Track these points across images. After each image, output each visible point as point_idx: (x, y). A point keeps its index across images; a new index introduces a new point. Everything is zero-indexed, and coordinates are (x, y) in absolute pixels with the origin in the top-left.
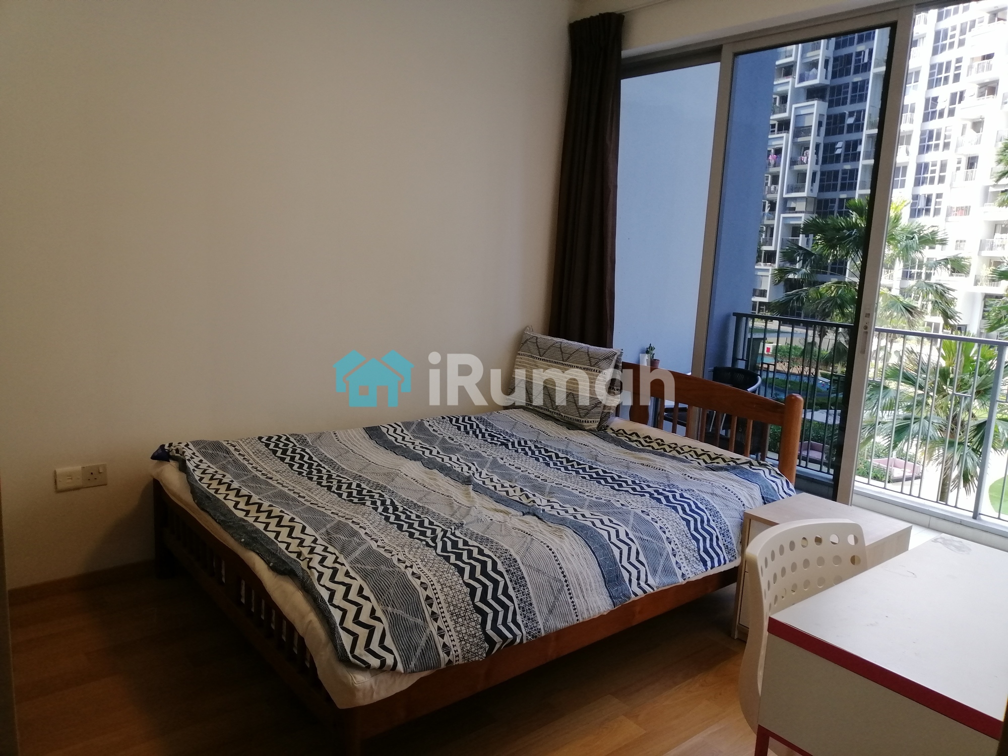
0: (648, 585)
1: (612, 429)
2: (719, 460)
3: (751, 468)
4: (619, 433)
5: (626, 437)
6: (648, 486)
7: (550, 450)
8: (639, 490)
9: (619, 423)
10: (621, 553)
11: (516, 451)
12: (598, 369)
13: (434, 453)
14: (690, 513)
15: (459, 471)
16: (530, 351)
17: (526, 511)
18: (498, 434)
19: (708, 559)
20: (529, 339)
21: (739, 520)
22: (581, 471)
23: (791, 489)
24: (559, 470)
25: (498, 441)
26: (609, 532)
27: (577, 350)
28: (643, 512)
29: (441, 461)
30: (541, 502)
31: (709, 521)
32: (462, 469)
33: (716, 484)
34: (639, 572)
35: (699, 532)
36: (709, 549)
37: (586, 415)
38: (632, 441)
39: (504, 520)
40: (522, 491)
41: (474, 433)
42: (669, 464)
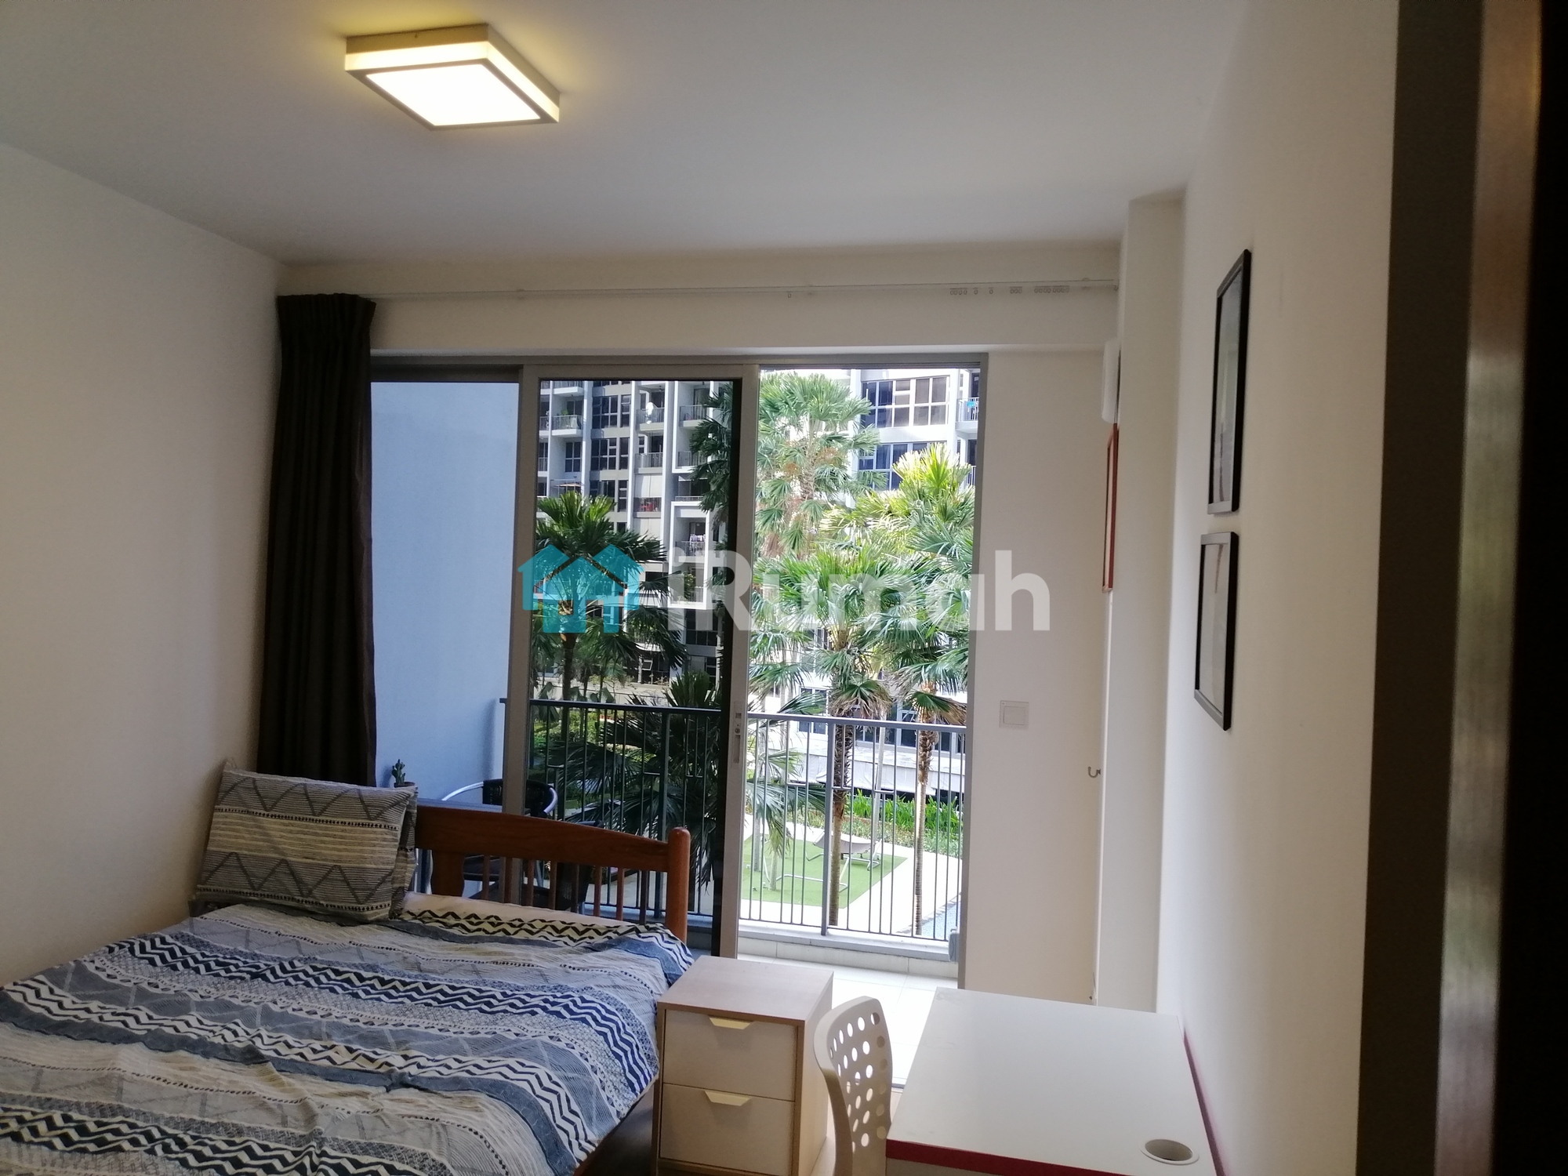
1: (409, 912)
2: (591, 933)
3: (640, 936)
4: (425, 918)
5: (438, 921)
6: (528, 995)
7: (341, 969)
8: (521, 1005)
9: (418, 901)
10: (552, 1109)
11: (287, 983)
12: (383, 824)
13: (144, 1019)
14: (603, 1022)
15: (222, 1042)
16: (244, 804)
17: (388, 1083)
18: (231, 959)
19: (634, 1080)
20: (239, 783)
21: (652, 1015)
22: (414, 994)
23: (689, 955)
24: (379, 1000)
25: (240, 971)
26: (529, 1082)
27: (339, 796)
28: (551, 1037)
29: (174, 1032)
30: (397, 1061)
31: (624, 1027)
32: (223, 1037)
33: (611, 971)
34: (576, 1128)
35: (619, 1046)
36: (634, 1066)
37: (368, 898)
38: (451, 927)
39: (371, 1107)
40: (351, 1050)
41: (186, 964)
42: (533, 954)
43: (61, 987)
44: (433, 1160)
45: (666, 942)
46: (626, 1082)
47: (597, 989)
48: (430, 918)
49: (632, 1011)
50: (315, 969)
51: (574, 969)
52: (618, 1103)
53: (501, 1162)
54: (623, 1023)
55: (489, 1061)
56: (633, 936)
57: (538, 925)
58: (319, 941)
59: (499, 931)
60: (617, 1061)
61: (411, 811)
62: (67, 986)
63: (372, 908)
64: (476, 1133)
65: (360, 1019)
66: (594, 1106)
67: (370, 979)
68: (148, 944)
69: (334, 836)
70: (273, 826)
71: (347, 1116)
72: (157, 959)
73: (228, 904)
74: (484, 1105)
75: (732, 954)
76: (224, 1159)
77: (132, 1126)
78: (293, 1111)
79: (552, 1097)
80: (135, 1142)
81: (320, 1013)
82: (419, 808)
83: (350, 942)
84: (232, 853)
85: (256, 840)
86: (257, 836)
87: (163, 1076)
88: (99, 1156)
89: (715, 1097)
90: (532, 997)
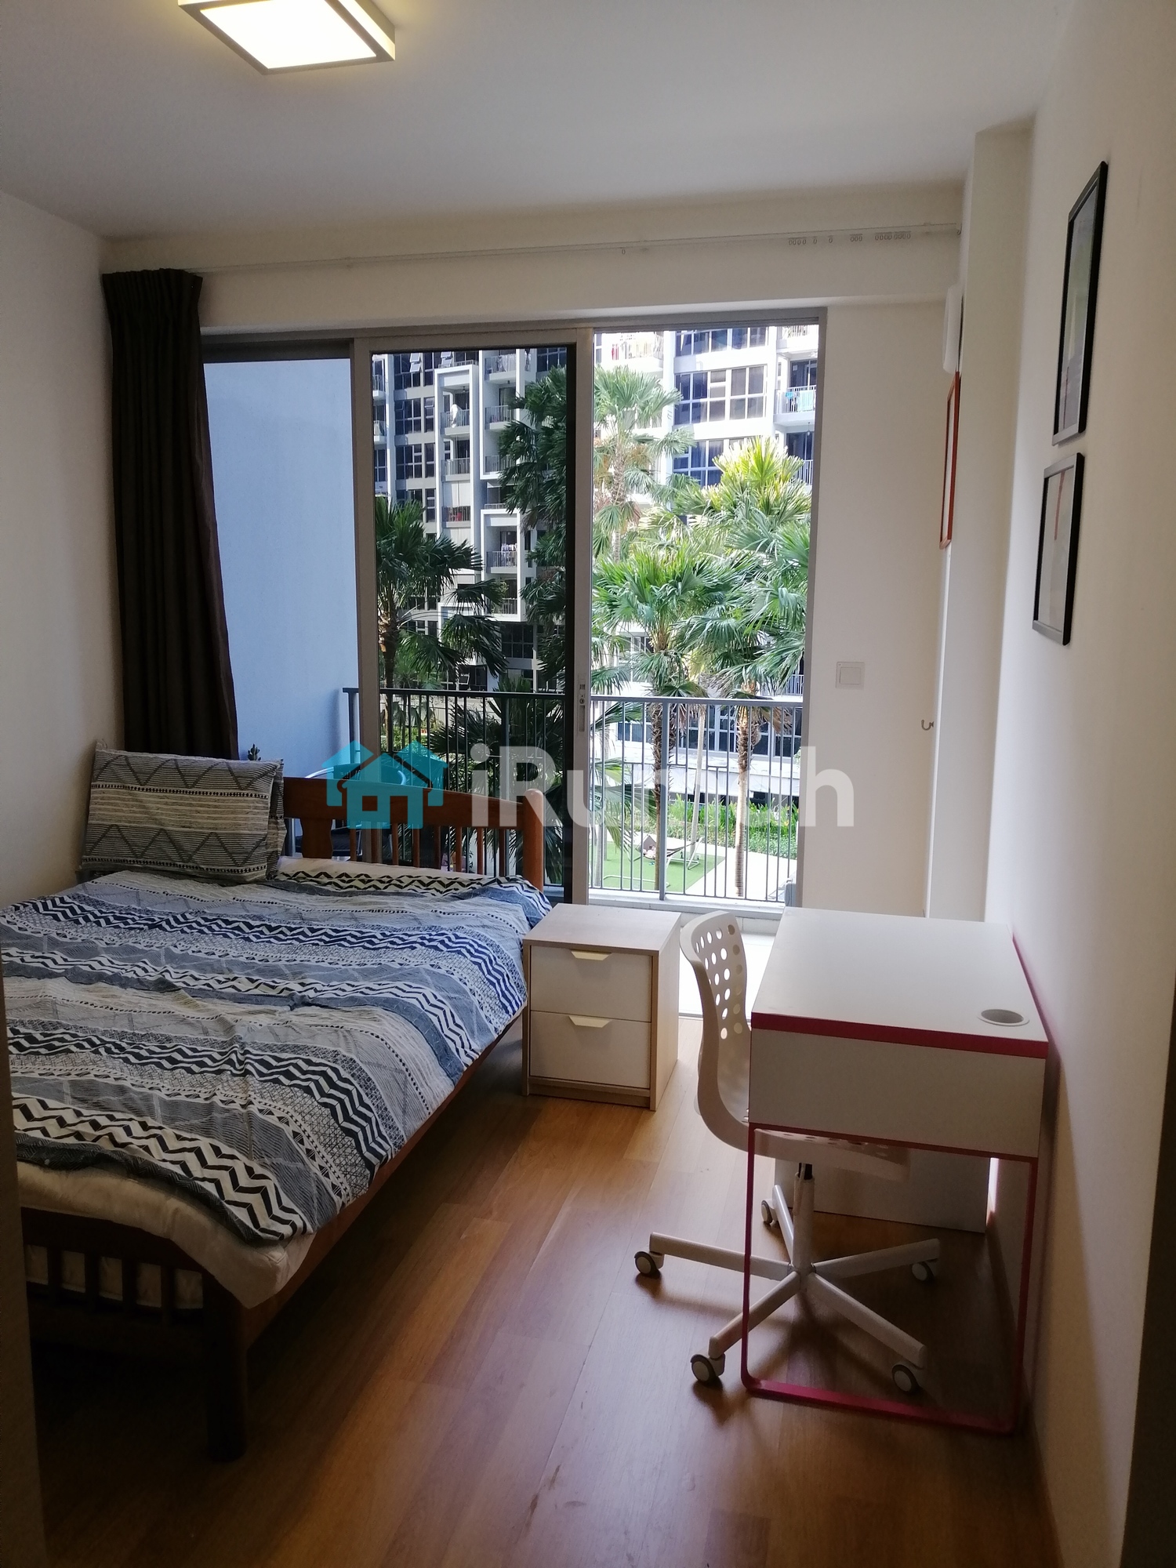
0: (473, 1050)
3: (502, 886)
4: (299, 878)
5: (311, 881)
6: (406, 934)
7: (230, 920)
8: (401, 942)
9: (291, 864)
10: (439, 1021)
11: (183, 931)
12: (254, 793)
13: (60, 961)
14: (476, 954)
15: (135, 976)
16: (119, 779)
17: (291, 1003)
18: (128, 914)
19: (507, 1004)
20: (112, 761)
21: (518, 950)
22: (301, 937)
23: (546, 903)
24: (271, 942)
25: (137, 924)
26: (417, 999)
27: (210, 769)
28: (432, 966)
29: (90, 970)
30: (296, 987)
31: (495, 959)
32: (135, 972)
33: (479, 915)
34: (461, 1038)
35: (492, 975)
36: (506, 992)
37: (245, 861)
38: (325, 885)
39: (281, 1021)
40: (252, 981)
41: (87, 919)
42: (405, 902)
44: (344, 1056)
45: (525, 891)
46: (500, 1004)
47: (468, 928)
48: (304, 878)
49: (501, 946)
50: (206, 920)
51: (444, 913)
52: (495, 1021)
53: (401, 1061)
54: (494, 956)
55: (380, 985)
56: (495, 886)
57: (406, 881)
58: (204, 899)
59: (370, 887)
60: (491, 987)
61: (278, 781)
63: (250, 870)
64: (378, 1037)
65: (255, 957)
66: (475, 1022)
67: (258, 927)
68: (49, 903)
69: (209, 806)
70: (150, 799)
71: (260, 1028)
72: (60, 915)
73: (112, 872)
74: (380, 1016)
75: (584, 900)
76: (160, 1058)
77: (73, 1036)
78: (211, 1025)
79: (440, 1013)
80: (79, 1046)
81: (218, 954)
82: (286, 779)
83: (234, 899)
84: (112, 825)
85: (135, 812)
86: (134, 809)
87: (90, 1002)
88: (51, 1057)
89: (578, 1021)
90: (410, 936)
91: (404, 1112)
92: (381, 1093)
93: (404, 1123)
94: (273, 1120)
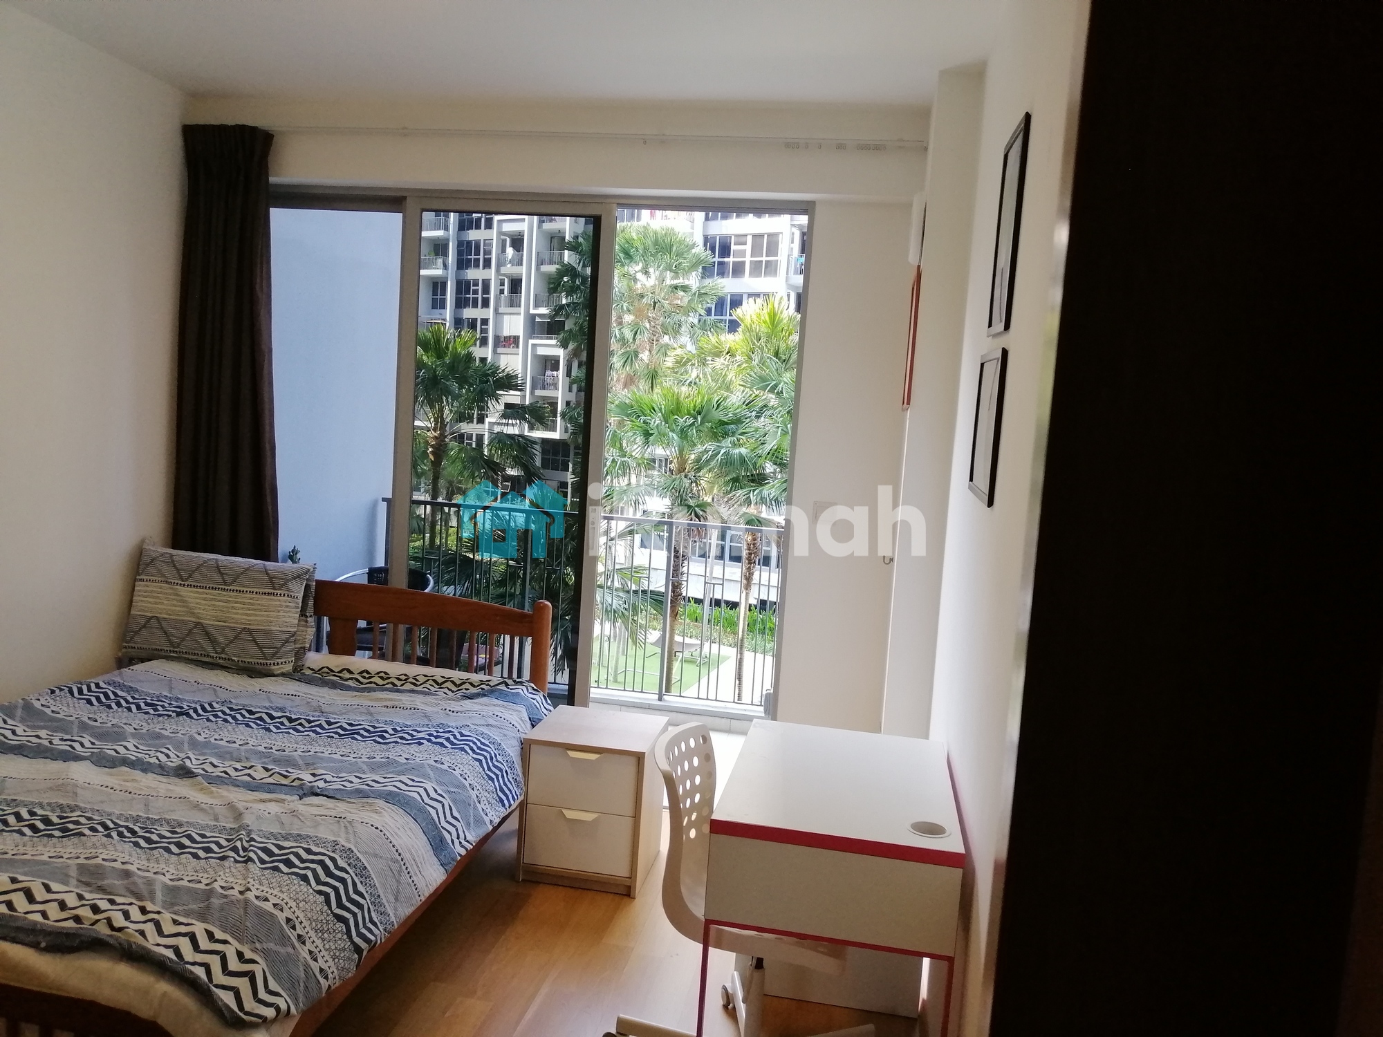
0: (467, 841)
1: (309, 668)
2: (467, 686)
3: (508, 688)
4: (323, 672)
5: (335, 675)
6: (415, 731)
7: (254, 710)
8: (409, 738)
9: (317, 659)
10: (438, 814)
11: (208, 720)
12: (286, 593)
13: (88, 744)
14: (478, 751)
15: (157, 762)
16: (163, 576)
17: (301, 792)
18: (158, 701)
19: (504, 798)
20: (158, 557)
21: (518, 748)
22: (318, 729)
23: (548, 704)
24: (288, 733)
25: (166, 710)
26: (418, 793)
27: (247, 569)
28: (436, 761)
29: (114, 754)
30: (307, 777)
31: (496, 756)
32: (158, 758)
33: (485, 714)
34: (457, 830)
35: (492, 770)
36: (504, 787)
37: (274, 655)
38: (347, 680)
39: (289, 809)
40: (267, 770)
41: (119, 705)
42: (418, 700)
43: (14, 720)
44: (343, 846)
45: (530, 693)
46: (497, 798)
47: (473, 727)
48: (328, 673)
49: (502, 744)
50: (231, 709)
51: (453, 712)
52: (491, 814)
54: (495, 754)
55: (385, 778)
56: (503, 687)
57: (422, 679)
58: (232, 689)
59: (388, 684)
60: (490, 782)
61: (309, 583)
62: (18, 718)
63: (278, 664)
64: (377, 828)
65: (273, 747)
66: (472, 814)
67: (279, 718)
68: (85, 688)
69: (244, 603)
70: (190, 595)
71: (268, 815)
72: (94, 700)
73: (149, 660)
74: (382, 808)
75: (585, 704)
76: (169, 843)
77: (89, 819)
78: (221, 811)
79: (438, 806)
80: (93, 829)
81: (238, 742)
82: (317, 581)
83: (260, 690)
84: (153, 617)
85: (175, 606)
86: (175, 602)
87: (110, 785)
88: (64, 839)
89: (569, 814)
90: (419, 732)
91: (396, 899)
92: (376, 882)
93: (396, 909)
94: (268, 906)
